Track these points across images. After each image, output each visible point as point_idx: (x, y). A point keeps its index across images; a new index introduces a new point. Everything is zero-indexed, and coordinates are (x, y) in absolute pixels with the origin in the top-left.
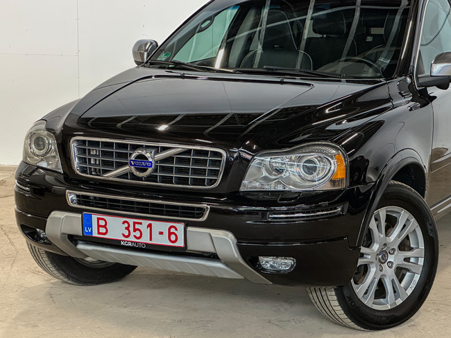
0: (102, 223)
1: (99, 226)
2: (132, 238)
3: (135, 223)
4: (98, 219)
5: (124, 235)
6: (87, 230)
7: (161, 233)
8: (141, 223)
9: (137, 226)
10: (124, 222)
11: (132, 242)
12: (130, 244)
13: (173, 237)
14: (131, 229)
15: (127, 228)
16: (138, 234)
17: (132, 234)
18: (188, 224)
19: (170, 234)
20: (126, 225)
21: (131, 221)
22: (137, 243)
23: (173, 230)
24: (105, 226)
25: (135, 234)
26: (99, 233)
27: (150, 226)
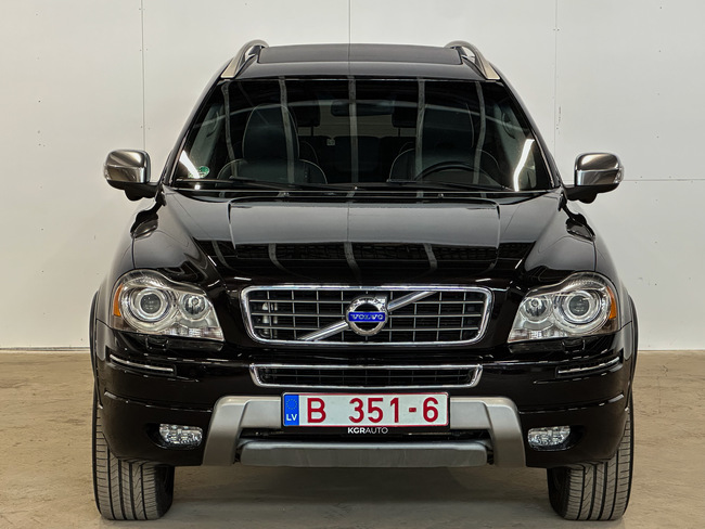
0: (316, 405)
1: (310, 410)
2: (366, 422)
3: (370, 400)
4: (310, 401)
5: (352, 419)
6: (290, 417)
7: (413, 410)
8: (381, 400)
9: (374, 404)
10: (353, 401)
11: (366, 427)
12: (362, 431)
13: (431, 414)
14: (365, 408)
15: (359, 409)
16: (375, 415)
17: (367, 415)
18: (453, 393)
19: (426, 409)
20: (357, 404)
21: (365, 398)
22: (374, 427)
23: (430, 404)
24: (321, 410)
25: (371, 415)
26: (310, 420)
27: (395, 402)
